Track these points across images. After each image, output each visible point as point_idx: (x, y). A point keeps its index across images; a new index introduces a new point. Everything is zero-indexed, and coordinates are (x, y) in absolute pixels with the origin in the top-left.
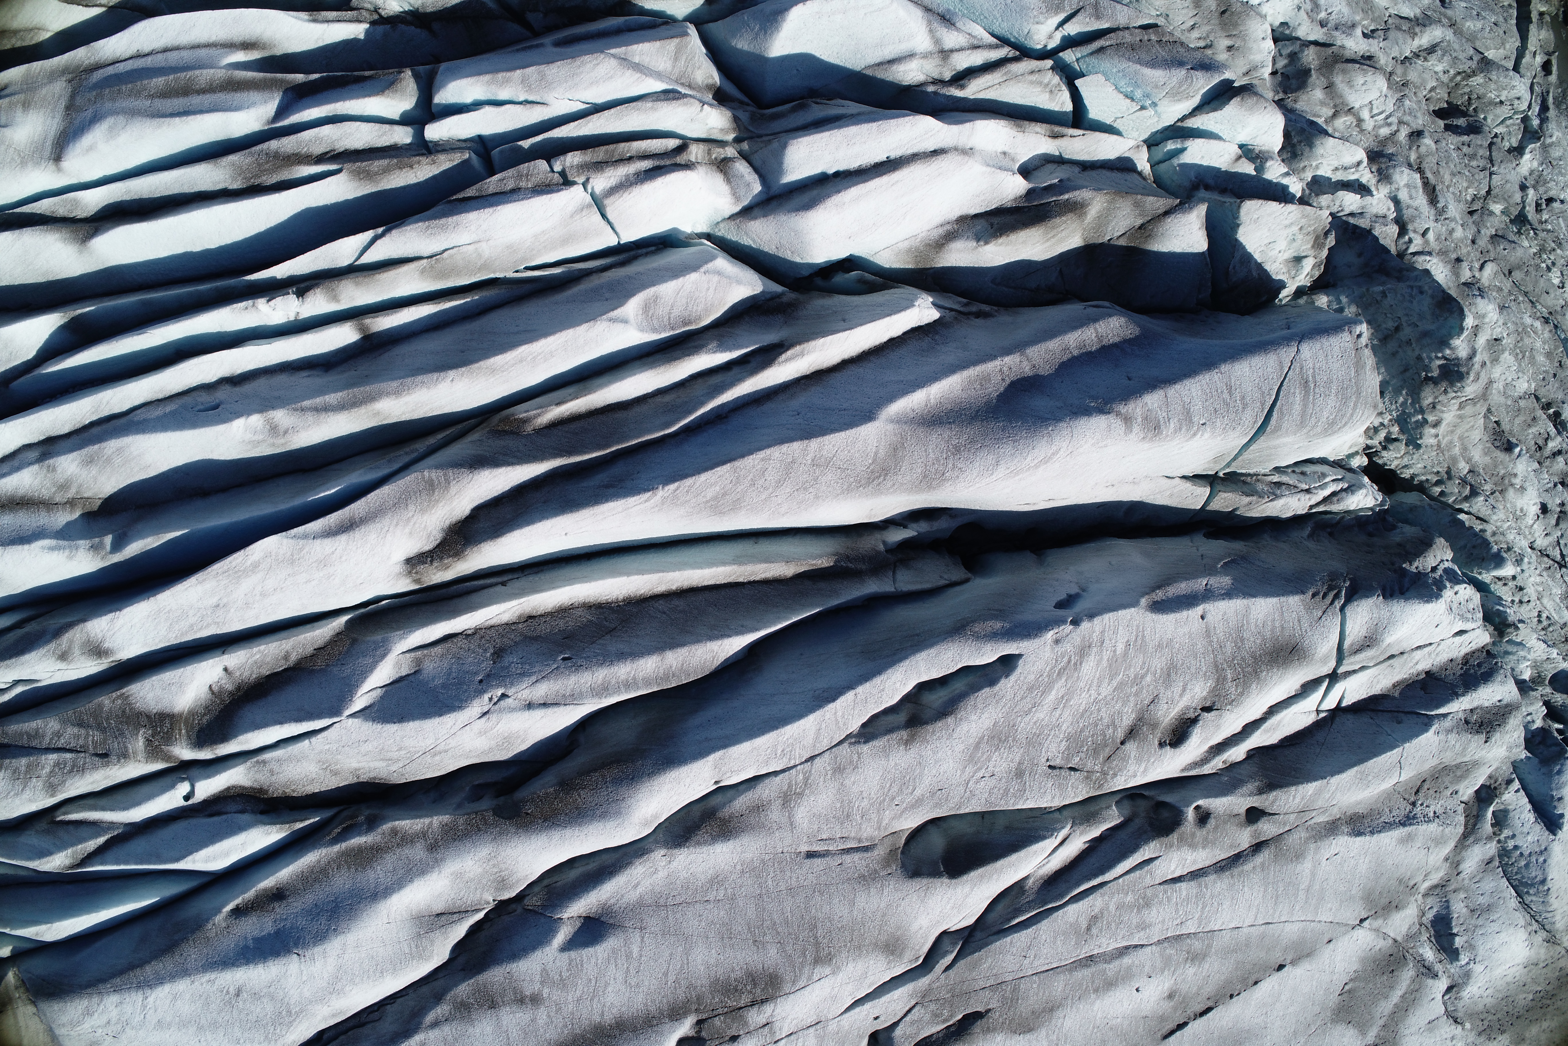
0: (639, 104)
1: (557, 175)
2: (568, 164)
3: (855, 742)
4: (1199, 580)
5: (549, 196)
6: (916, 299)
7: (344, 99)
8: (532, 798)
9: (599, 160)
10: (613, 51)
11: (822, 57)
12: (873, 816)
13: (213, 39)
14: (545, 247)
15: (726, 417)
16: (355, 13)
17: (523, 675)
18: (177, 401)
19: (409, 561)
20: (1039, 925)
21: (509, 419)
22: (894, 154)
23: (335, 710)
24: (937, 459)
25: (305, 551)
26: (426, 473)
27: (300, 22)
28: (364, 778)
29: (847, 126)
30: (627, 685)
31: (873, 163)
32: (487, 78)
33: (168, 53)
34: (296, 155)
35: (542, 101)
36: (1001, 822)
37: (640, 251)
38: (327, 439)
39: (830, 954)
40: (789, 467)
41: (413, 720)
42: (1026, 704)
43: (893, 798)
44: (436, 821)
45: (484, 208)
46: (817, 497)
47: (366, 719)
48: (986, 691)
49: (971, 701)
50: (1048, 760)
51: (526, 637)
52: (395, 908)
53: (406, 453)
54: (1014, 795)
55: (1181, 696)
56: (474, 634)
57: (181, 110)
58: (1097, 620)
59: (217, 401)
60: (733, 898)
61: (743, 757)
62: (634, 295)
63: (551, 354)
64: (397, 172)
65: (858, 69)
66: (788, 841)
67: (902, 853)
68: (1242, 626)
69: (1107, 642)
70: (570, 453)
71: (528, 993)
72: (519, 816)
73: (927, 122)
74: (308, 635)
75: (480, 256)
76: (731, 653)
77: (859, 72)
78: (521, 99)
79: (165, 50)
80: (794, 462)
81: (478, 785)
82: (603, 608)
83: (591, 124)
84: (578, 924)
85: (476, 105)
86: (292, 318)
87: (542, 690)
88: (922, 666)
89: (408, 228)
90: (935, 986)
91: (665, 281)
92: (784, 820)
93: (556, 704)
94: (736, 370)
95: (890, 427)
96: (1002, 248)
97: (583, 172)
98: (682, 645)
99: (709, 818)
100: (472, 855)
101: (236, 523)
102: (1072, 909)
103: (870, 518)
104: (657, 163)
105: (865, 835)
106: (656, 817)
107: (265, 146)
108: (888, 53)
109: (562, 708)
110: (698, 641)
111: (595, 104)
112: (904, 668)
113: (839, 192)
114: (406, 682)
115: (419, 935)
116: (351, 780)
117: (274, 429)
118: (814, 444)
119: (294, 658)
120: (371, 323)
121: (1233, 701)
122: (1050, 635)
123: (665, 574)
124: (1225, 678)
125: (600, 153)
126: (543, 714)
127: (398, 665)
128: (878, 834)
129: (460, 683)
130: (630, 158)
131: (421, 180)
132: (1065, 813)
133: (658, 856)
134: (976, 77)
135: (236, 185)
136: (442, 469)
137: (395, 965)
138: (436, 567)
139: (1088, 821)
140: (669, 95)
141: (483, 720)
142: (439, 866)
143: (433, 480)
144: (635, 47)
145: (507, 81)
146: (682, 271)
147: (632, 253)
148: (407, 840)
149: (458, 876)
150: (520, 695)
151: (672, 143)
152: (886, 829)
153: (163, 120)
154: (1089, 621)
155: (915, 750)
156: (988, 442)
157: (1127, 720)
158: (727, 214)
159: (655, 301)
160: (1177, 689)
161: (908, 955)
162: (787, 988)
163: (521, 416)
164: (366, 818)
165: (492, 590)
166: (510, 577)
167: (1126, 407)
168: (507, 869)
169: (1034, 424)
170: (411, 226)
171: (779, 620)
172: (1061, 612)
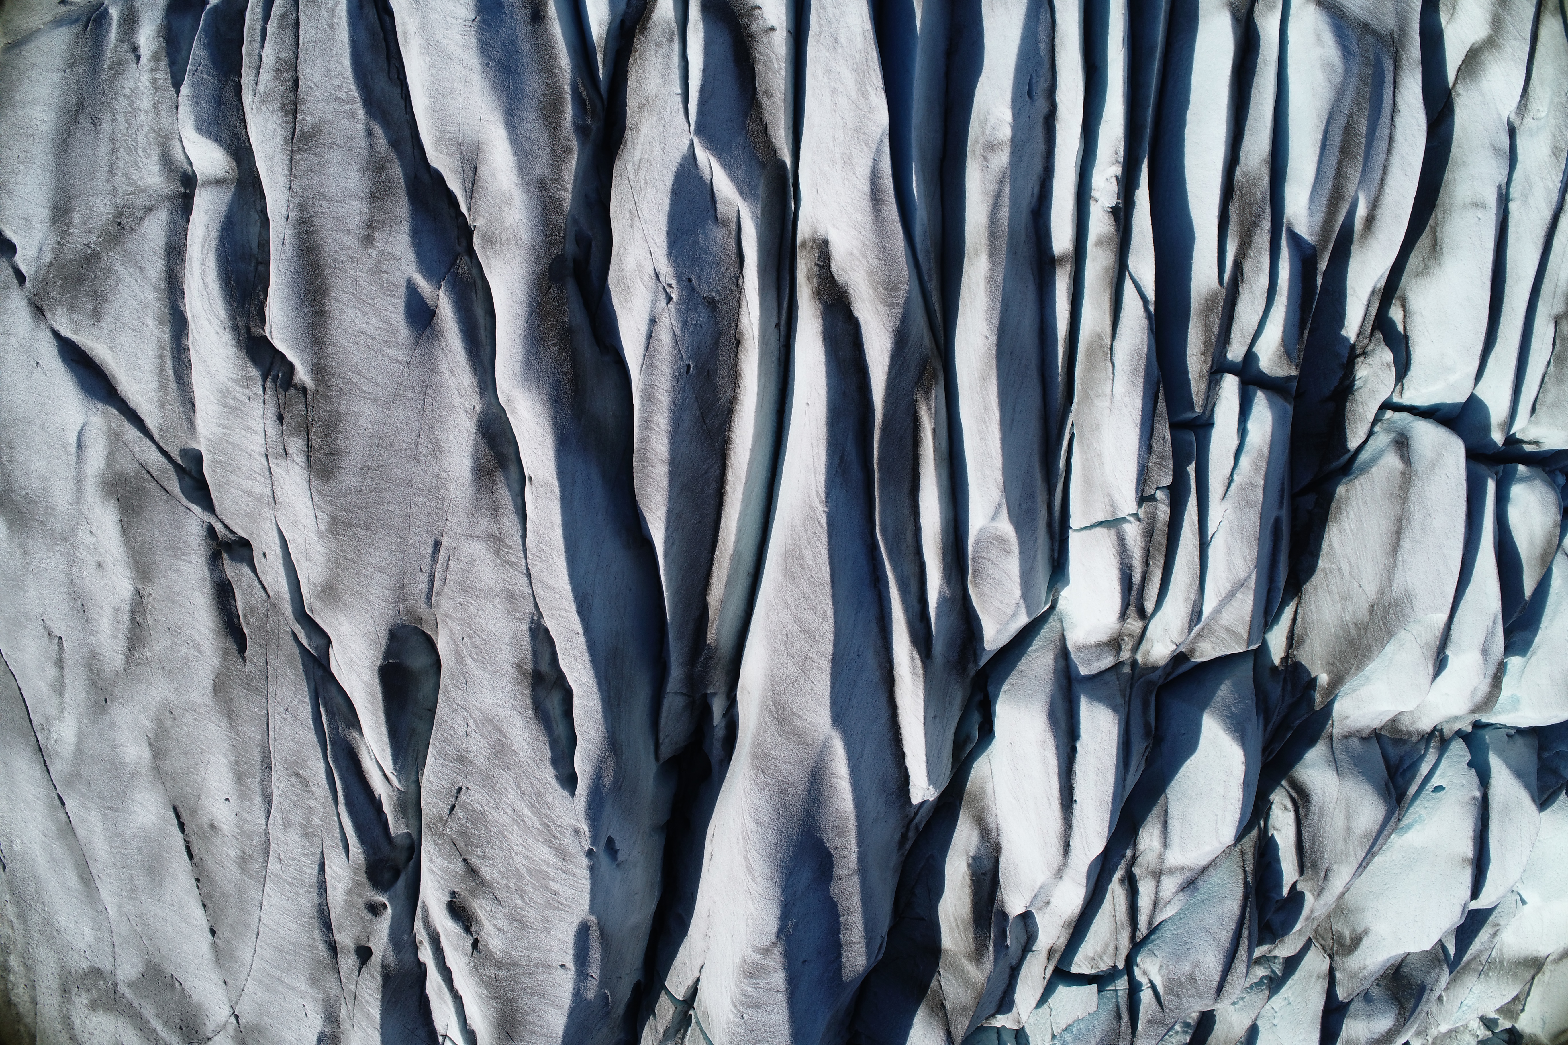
0: (1196, 587)
1: (1152, 492)
2: (1160, 505)
3: (533, 619)
4: (598, 971)
5: (1135, 481)
6: (935, 789)
7: (1288, 306)
8: (563, 297)
9: (1154, 535)
10: (1254, 576)
11: (1188, 761)
12: (459, 614)
13: (1387, 190)
14: (1088, 460)
15: (875, 586)
16: (1368, 333)
17: (685, 324)
18: (1047, 57)
19: (826, 243)
20: (313, 732)
21: (934, 378)
22: (1077, 808)
23: (702, 129)
24: (779, 771)
25: (865, 147)
26: (905, 287)
27: (1376, 279)
28: (628, 134)
29: (1116, 774)
30: (647, 420)
31: (1074, 786)
32: (1266, 452)
33: (1387, 142)
34: (1249, 244)
35: (1227, 495)
36: (421, 726)
37: (1057, 544)
38: (967, 195)
39: (338, 534)
40: (811, 635)
41: (671, 205)
42: (526, 787)
43: (470, 638)
44: (567, 195)
45: (1143, 416)
46: (775, 650)
47: (684, 158)
48: (548, 754)
49: (543, 738)
50: (467, 788)
51: (720, 334)
52: (493, 130)
53: (930, 269)
54: (443, 748)
55: (495, 926)
56: (737, 285)
57: (1328, 142)
58: (586, 873)
59: (1036, 97)
60: (415, 459)
61: (548, 512)
62: (1016, 532)
63: (983, 439)
64: (1202, 338)
65: (1168, 791)
66: (456, 528)
67: (416, 628)
68: (544, 998)
69: (564, 876)
70: (884, 430)
71: (376, 234)
72: (550, 279)
73: (1097, 847)
74: (783, 123)
75: (1098, 396)
76: (650, 526)
77: (1164, 791)
78: (1235, 477)
79: (1391, 139)
80: (815, 640)
81: (590, 245)
82: (727, 415)
83: (1191, 536)
84: (430, 303)
85: (1242, 431)
86: (1093, 193)
87: (665, 338)
88: (588, 703)
89: (1145, 337)
90: (281, 619)
91: (1021, 565)
92: (477, 531)
93: (648, 347)
94: (917, 607)
95: (822, 737)
96: (960, 877)
97: (1147, 517)
98: (671, 483)
99: (498, 461)
100: (525, 221)
101: (912, 84)
102: (321, 767)
103: (741, 687)
104: (1135, 588)
105: (443, 601)
106: (513, 411)
107: (1268, 215)
108: (1174, 824)
109: (642, 352)
110: (671, 499)
111: (1209, 545)
112: (590, 685)
113: (1057, 748)
114: (710, 206)
115: (461, 145)
116: (630, 121)
117: (992, 147)
118: (826, 665)
119: (765, 100)
120: (1065, 270)
121: (477, 969)
122: (584, 827)
123: (743, 484)
124: (499, 969)
125: (1160, 538)
126: (642, 332)
127: (728, 203)
128: (440, 612)
129: (694, 260)
130: (1147, 564)
131: (1188, 359)
132: (413, 787)
133: (475, 403)
134: (1127, 896)
135: (1238, 173)
136: (905, 304)
137: (437, 112)
138: (812, 268)
139: (400, 805)
140: (1196, 615)
141: (652, 273)
142: (523, 185)
143: (897, 291)
144: (1251, 597)
145: (1256, 470)
146: (1026, 582)
147: (1057, 536)
148: (557, 160)
149: (508, 201)
150: (666, 315)
151: (1149, 606)
152: (443, 621)
153: (1324, 122)
154: (588, 866)
155: (510, 671)
156: (782, 820)
157: (485, 871)
158: (1068, 635)
159: (1005, 550)
160: (502, 924)
161: (317, 604)
162: (316, 483)
163: (933, 391)
164: (588, 126)
165: (775, 313)
166: (782, 333)
167: (778, 953)
168: (502, 250)
169: (787, 867)
170: (1146, 340)
171: (669, 580)
172: (603, 842)
